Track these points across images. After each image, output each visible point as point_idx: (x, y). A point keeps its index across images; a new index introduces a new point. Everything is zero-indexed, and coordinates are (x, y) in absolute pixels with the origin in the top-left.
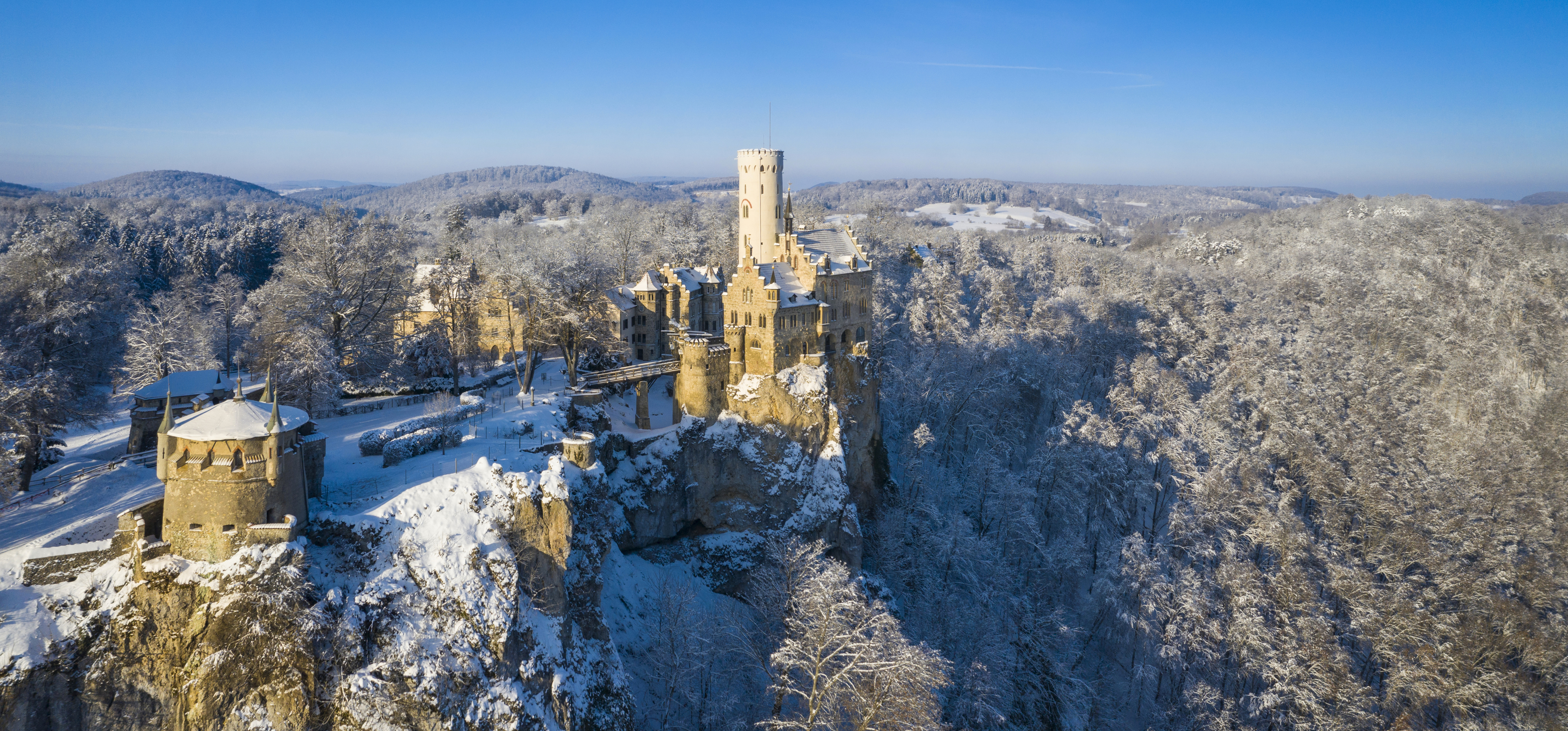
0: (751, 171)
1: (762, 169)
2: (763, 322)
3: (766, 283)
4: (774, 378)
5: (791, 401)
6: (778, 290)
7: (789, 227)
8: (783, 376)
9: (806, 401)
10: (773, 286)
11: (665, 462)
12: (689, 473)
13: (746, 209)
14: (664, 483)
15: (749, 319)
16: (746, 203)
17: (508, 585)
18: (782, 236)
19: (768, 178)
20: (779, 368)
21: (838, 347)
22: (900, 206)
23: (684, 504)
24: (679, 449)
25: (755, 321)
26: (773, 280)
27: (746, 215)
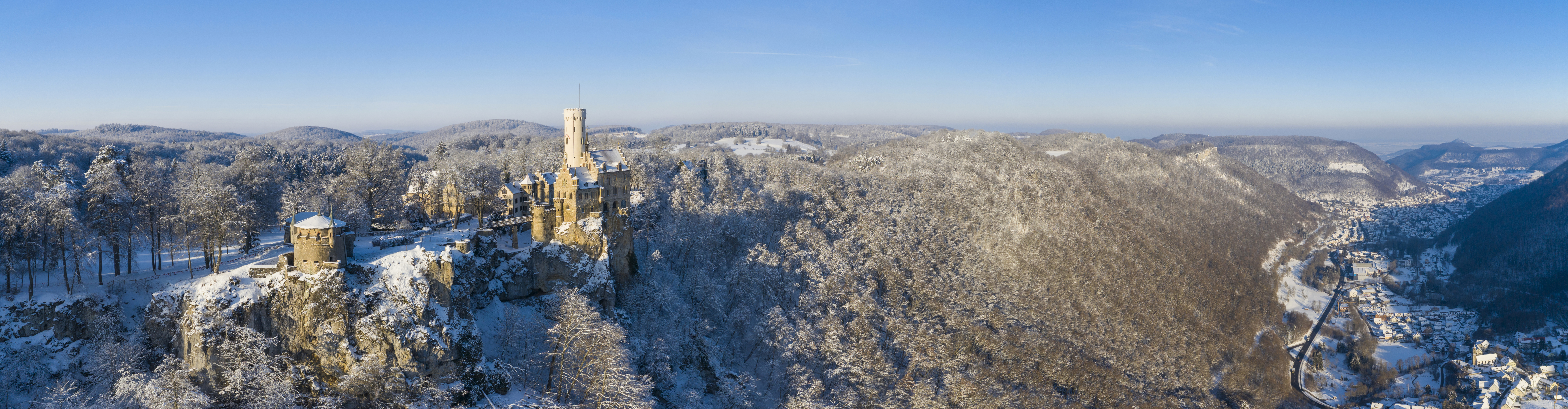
0: (569, 119)
1: (574, 119)
2: (571, 197)
3: (572, 176)
4: (576, 224)
5: (584, 234)
6: (578, 181)
7: (587, 149)
8: (580, 222)
9: (592, 234)
10: (575, 178)
11: (523, 262)
12: (535, 268)
13: (567, 139)
14: (522, 272)
15: (565, 194)
16: (567, 137)
17: (425, 293)
18: (584, 153)
19: (578, 124)
20: (578, 219)
21: (611, 210)
22: (706, 140)
23: (532, 282)
24: (530, 257)
25: (568, 196)
26: (575, 175)
27: (567, 143)
